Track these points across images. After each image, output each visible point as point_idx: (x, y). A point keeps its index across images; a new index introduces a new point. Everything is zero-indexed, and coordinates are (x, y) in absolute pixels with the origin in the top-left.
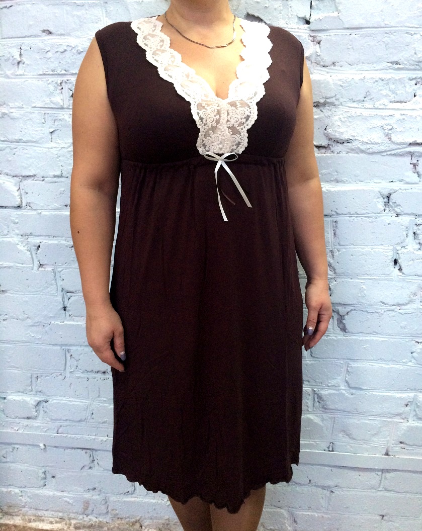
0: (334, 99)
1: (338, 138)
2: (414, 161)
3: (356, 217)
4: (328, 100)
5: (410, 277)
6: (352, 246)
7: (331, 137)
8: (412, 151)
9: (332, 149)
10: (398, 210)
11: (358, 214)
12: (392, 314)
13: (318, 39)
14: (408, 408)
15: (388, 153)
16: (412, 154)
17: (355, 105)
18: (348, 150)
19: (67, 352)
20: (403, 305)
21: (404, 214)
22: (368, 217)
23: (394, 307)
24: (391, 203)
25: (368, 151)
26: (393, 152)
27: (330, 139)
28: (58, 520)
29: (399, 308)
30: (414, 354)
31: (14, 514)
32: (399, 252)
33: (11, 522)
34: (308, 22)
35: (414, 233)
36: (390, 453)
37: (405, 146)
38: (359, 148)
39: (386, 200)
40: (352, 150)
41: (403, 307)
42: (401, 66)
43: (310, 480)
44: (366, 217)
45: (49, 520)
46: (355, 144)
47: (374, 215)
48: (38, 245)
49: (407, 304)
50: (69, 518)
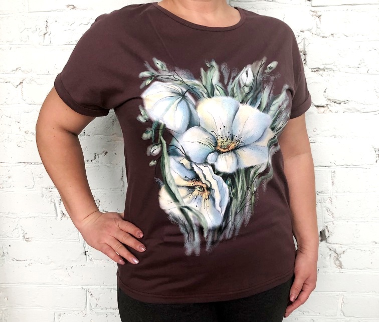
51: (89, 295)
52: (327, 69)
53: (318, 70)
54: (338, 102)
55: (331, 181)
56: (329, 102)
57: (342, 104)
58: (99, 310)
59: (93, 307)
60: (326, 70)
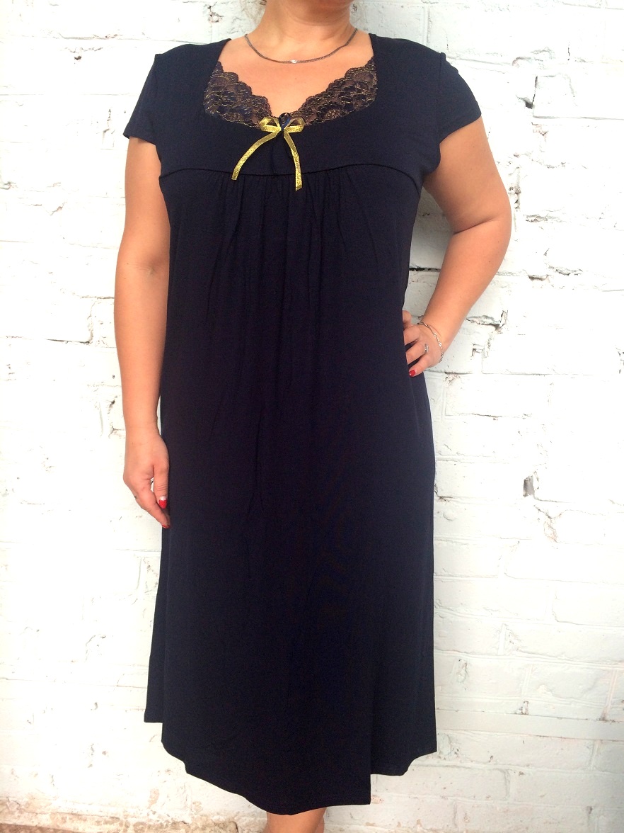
0: (560, 212)
1: (561, 267)
4: (551, 214)
7: (553, 265)
9: (553, 282)
13: (544, 130)
17: (588, 223)
18: (575, 285)
19: (142, 562)
25: (604, 288)
27: (551, 268)
28: (108, 819)
31: (38, 811)
33: (34, 822)
34: (529, 105)
36: (608, 718)
40: (581, 285)
43: (492, 757)
45: (93, 819)
46: (585, 278)
48: (112, 400)
50: (126, 817)
51: (144, 567)
53: (536, 219)
54: (565, 272)
56: (551, 272)
57: (572, 274)
59: (149, 588)
60: (549, 220)
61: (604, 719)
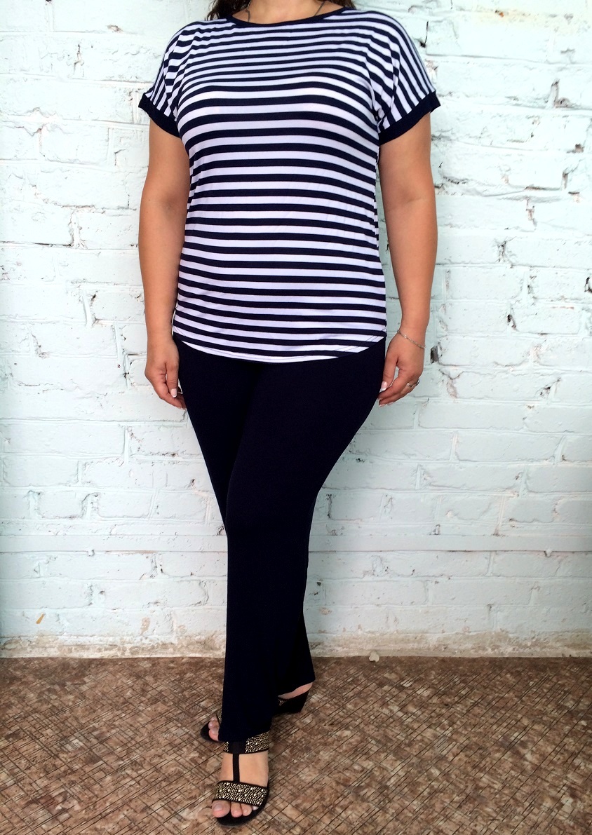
0: (450, 132)
1: (452, 177)
2: (530, 207)
3: (471, 267)
4: (444, 134)
5: (524, 335)
6: (466, 300)
7: (446, 176)
8: (528, 195)
9: (447, 189)
10: (513, 260)
11: (472, 263)
12: (504, 376)
13: (435, 65)
14: (519, 481)
15: (505, 196)
16: (528, 198)
17: (471, 141)
18: (464, 192)
19: (126, 430)
20: (516, 365)
21: (519, 265)
22: (483, 267)
23: (507, 368)
24: (506, 252)
25: (484, 193)
26: (509, 196)
27: (445, 178)
28: (107, 646)
29: (512, 369)
30: (526, 420)
32: (514, 307)
33: (44, 655)
34: (422, 46)
35: (529, 286)
36: (500, 533)
37: (521, 189)
38: (475, 190)
39: (501, 248)
40: (468, 191)
41: (516, 368)
42: (519, 102)
43: (414, 571)
44: (481, 267)
45: (95, 647)
46: (471, 185)
47: (488, 265)
48: (93, 294)
49: (520, 364)
50: (123, 643)
51: (128, 435)
52: (443, 137)
54: (455, 181)
55: (445, 284)
56: (444, 181)
57: (460, 183)
58: (142, 457)
59: (134, 452)
61: (497, 535)
